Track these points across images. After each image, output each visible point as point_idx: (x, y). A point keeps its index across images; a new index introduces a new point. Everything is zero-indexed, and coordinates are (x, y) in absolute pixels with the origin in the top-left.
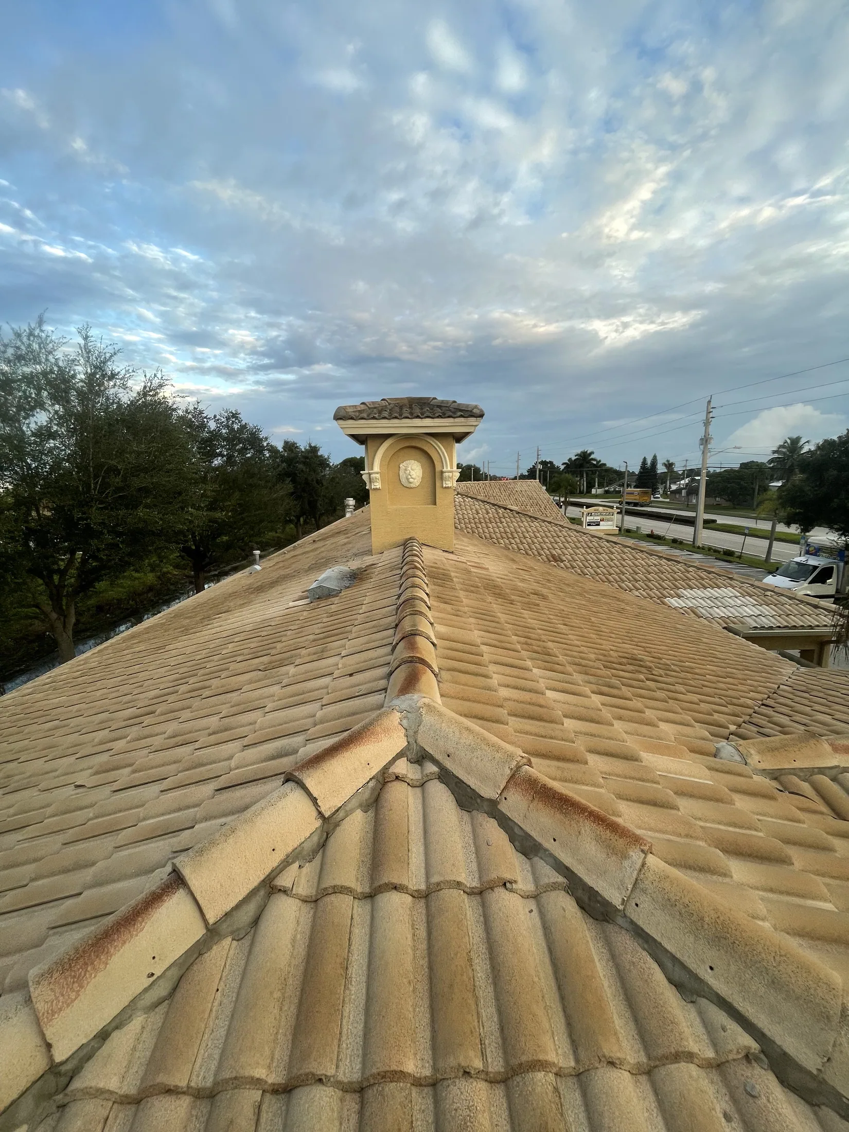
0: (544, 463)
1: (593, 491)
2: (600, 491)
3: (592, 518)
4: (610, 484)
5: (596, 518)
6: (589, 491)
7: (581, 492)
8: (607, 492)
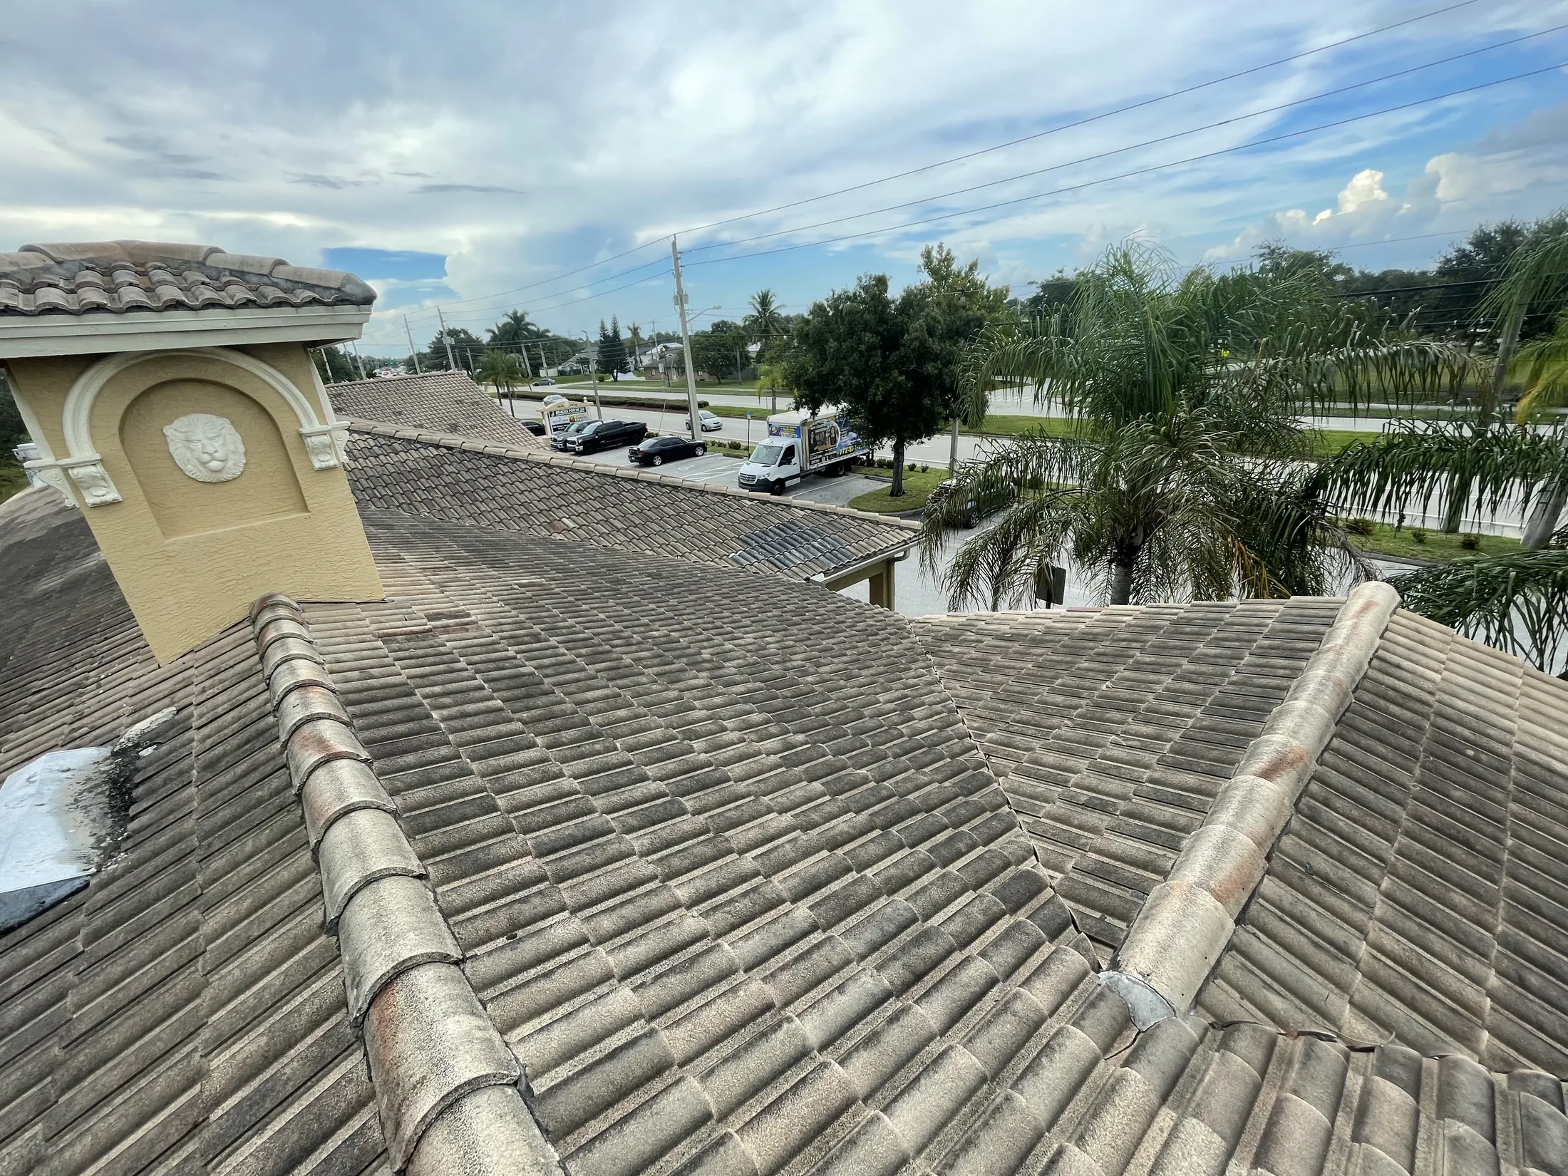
0: (453, 333)
1: (542, 373)
2: (553, 372)
3: (556, 419)
4: (564, 360)
5: (563, 418)
6: (536, 374)
7: (525, 376)
8: (562, 373)
